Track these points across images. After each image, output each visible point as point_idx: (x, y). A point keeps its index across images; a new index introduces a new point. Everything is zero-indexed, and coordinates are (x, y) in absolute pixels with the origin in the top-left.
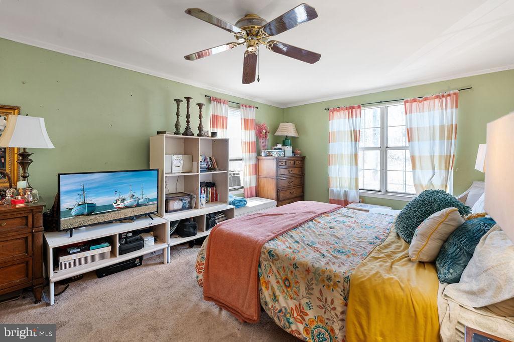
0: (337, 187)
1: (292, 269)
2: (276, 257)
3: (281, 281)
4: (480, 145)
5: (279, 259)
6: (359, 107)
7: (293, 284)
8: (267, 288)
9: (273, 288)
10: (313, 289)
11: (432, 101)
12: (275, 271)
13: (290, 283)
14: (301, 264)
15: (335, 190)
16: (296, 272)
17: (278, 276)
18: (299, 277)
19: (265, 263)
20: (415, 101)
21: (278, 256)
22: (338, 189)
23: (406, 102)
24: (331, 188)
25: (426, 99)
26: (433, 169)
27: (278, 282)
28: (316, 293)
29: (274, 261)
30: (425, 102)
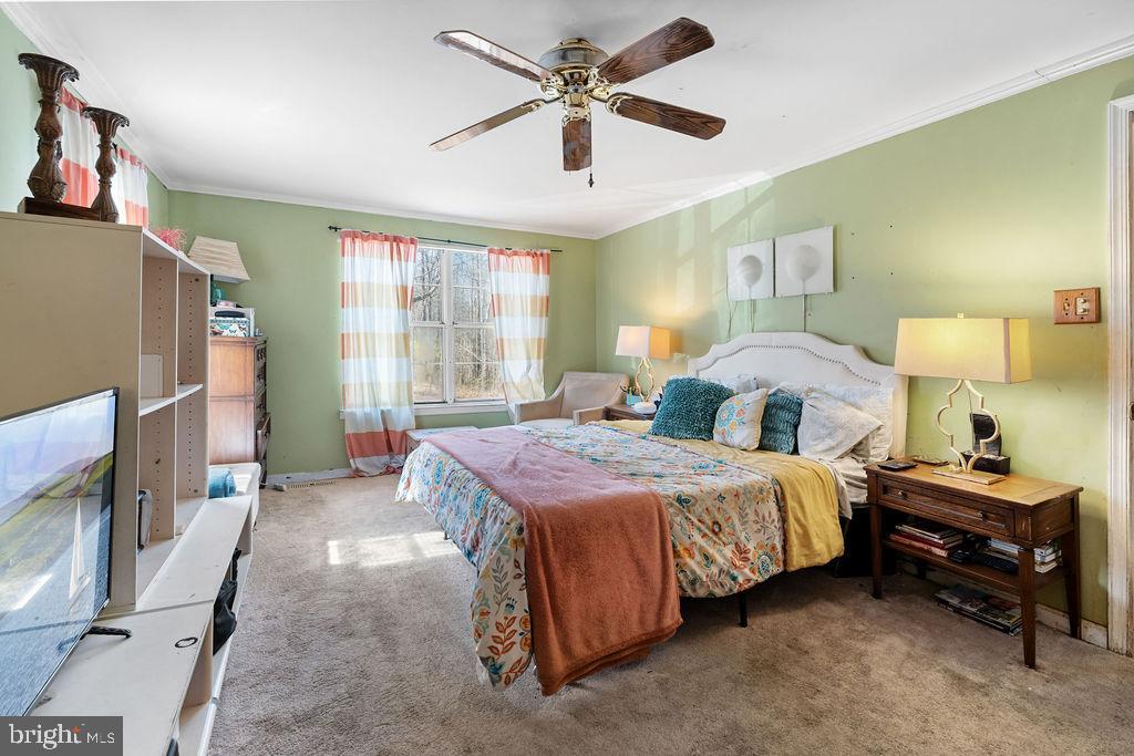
0: (363, 406)
1: (718, 504)
2: (693, 501)
3: (707, 531)
4: (621, 328)
5: (697, 500)
6: (412, 241)
7: (724, 525)
8: (692, 556)
9: (701, 549)
10: (747, 514)
11: (522, 258)
12: (695, 521)
13: (720, 526)
14: (726, 491)
15: (359, 412)
16: (725, 506)
17: (703, 527)
18: (729, 510)
19: (678, 519)
20: (501, 252)
21: (693, 497)
22: (368, 409)
23: (491, 251)
24: (348, 410)
25: (516, 254)
26: (529, 358)
27: (705, 535)
28: (752, 517)
29: (691, 509)
30: (515, 258)
